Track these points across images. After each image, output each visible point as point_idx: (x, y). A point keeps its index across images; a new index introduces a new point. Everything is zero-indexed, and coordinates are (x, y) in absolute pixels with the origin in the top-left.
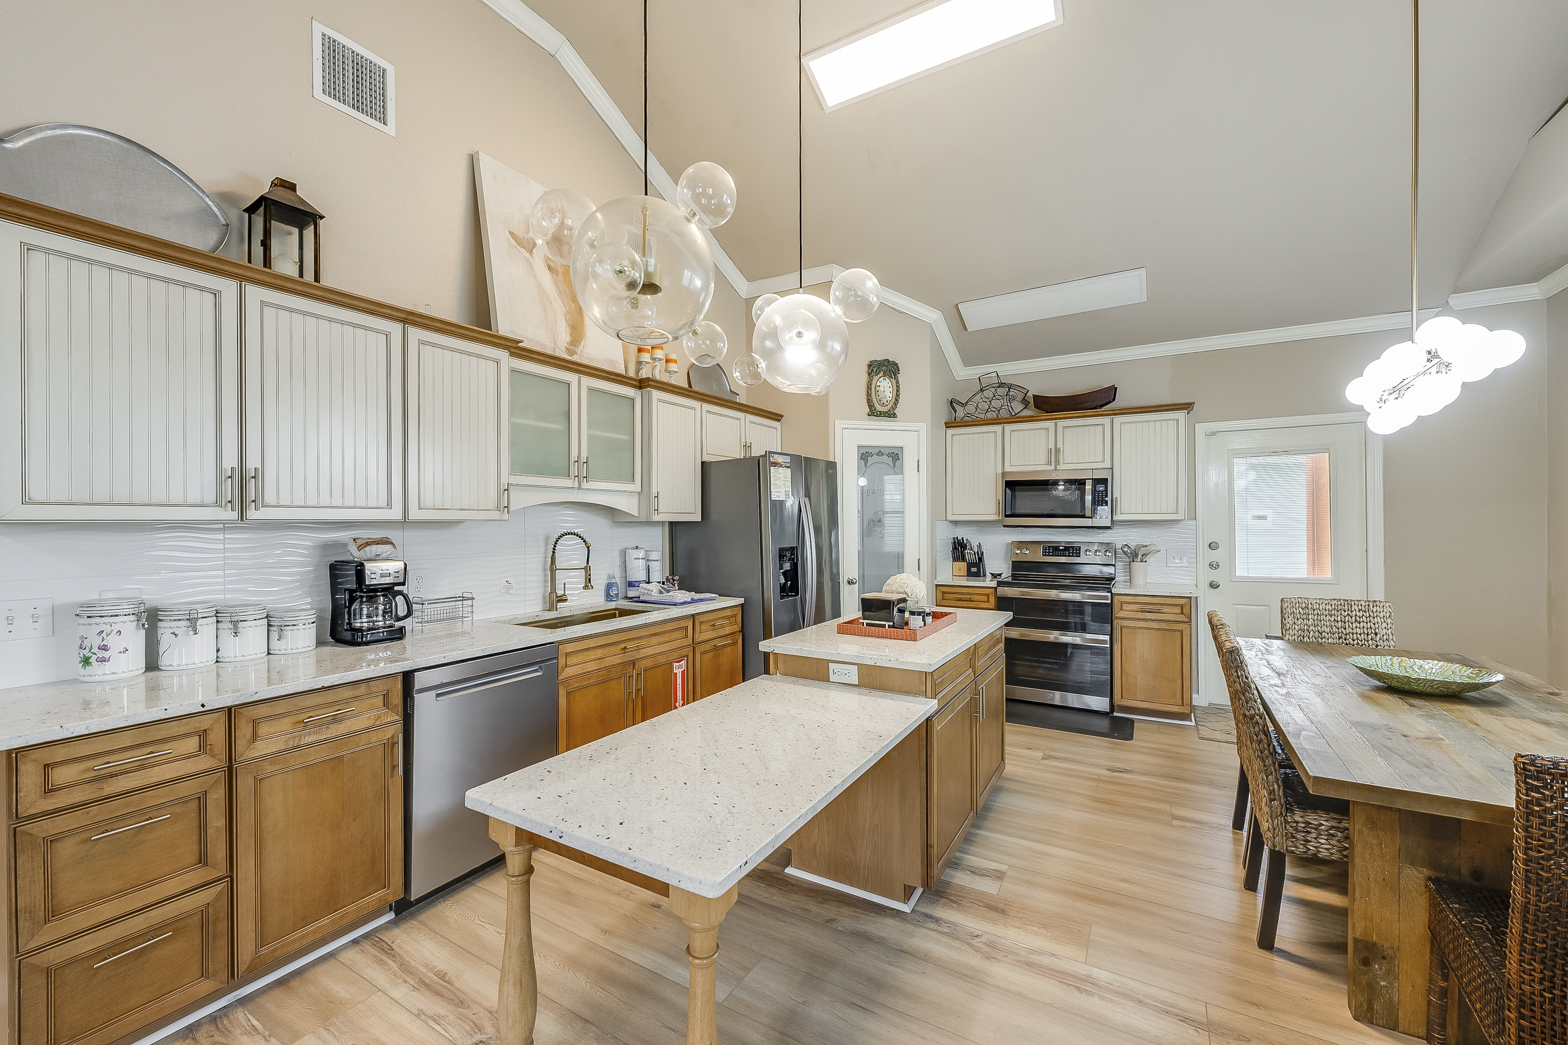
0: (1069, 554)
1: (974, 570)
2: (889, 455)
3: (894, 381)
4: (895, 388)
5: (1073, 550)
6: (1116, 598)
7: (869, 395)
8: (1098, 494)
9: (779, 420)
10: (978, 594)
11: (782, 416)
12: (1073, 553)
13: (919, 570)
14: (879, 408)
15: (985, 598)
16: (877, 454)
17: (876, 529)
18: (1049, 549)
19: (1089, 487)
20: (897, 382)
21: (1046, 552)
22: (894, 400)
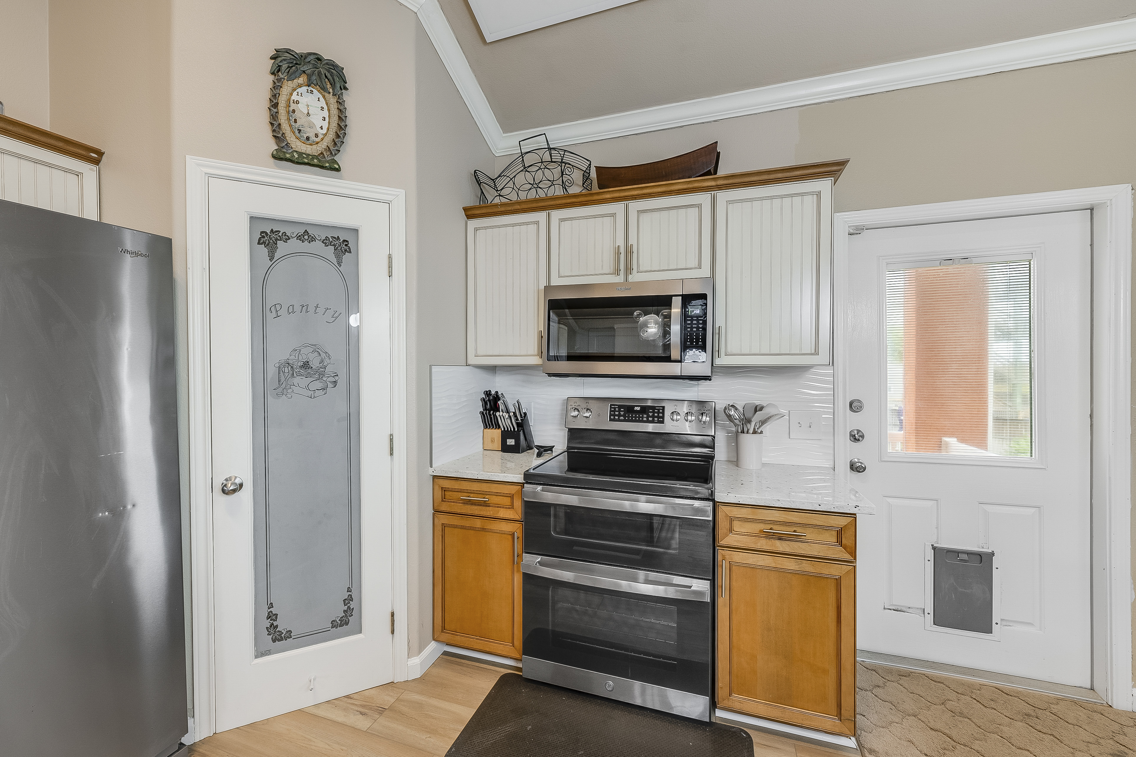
0: (647, 418)
1: (511, 442)
2: (326, 242)
3: (333, 100)
4: (335, 112)
5: (654, 412)
6: (722, 511)
7: (274, 117)
8: (692, 320)
9: (96, 162)
10: (497, 494)
11: (101, 154)
12: (653, 417)
13: (391, 454)
14: (298, 145)
15: (507, 501)
16: (300, 238)
17: (297, 380)
18: (619, 411)
19: (676, 310)
20: (340, 102)
21: (614, 415)
22: (331, 135)
